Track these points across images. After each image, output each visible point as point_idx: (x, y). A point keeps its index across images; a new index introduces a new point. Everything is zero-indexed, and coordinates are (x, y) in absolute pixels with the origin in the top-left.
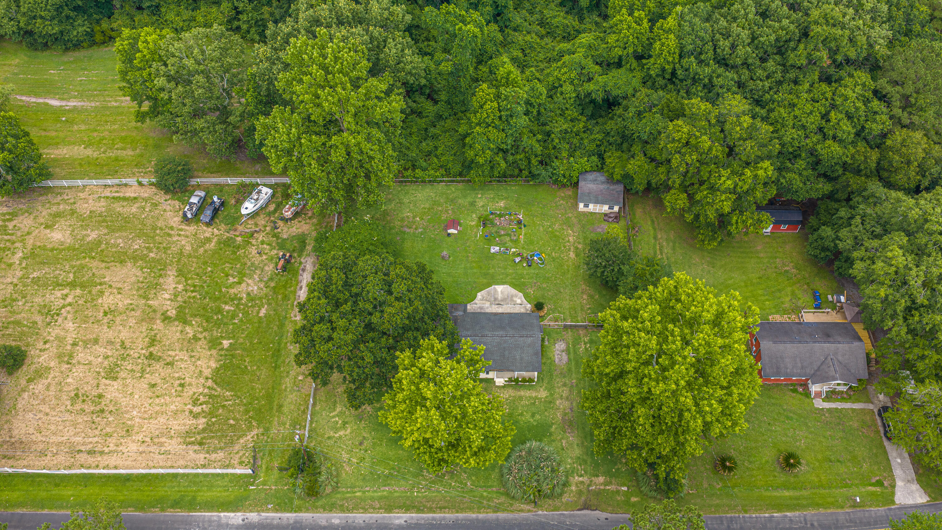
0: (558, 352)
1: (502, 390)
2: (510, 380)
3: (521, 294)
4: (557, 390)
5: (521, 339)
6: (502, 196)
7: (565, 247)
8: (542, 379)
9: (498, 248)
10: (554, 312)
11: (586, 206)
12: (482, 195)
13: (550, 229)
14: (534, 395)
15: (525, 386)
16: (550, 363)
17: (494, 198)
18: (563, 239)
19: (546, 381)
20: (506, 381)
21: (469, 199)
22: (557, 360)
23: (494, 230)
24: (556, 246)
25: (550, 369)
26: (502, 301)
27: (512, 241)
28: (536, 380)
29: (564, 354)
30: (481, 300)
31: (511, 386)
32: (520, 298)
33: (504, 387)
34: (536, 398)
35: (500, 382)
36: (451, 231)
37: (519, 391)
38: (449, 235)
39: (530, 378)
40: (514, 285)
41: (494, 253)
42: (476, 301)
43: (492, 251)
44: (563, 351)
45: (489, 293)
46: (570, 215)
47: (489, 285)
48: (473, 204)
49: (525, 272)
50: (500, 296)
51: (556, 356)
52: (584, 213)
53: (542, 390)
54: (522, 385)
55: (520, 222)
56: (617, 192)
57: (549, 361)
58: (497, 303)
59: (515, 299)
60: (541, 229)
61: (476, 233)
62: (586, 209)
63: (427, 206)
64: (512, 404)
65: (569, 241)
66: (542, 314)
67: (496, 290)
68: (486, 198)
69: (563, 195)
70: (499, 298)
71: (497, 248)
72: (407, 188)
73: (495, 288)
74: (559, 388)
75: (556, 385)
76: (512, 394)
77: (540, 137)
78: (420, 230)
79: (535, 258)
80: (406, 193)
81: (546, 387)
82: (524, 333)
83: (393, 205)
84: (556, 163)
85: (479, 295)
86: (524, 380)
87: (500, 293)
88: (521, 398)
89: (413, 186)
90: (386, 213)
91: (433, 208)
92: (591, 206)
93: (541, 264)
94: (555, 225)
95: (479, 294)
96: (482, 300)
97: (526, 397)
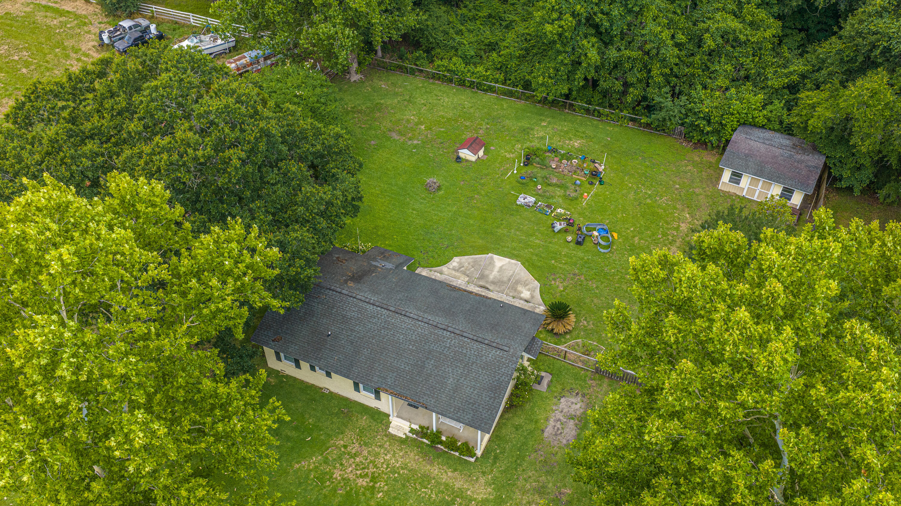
0: (559, 416)
1: (396, 448)
2: (423, 432)
3: (537, 284)
4: (518, 495)
5: (476, 345)
6: (583, 133)
7: (665, 235)
8: (496, 458)
9: (533, 199)
10: (588, 336)
11: (736, 178)
12: (549, 123)
13: (648, 201)
14: (458, 485)
15: (450, 457)
16: (531, 432)
17: (567, 132)
18: (668, 223)
19: (502, 465)
20: (412, 431)
21: (524, 124)
22: (549, 430)
23: (541, 173)
24: (648, 228)
25: (524, 444)
26: (493, 283)
27: (566, 197)
28: (479, 453)
29: (571, 423)
30: (454, 269)
31: (420, 445)
32: (532, 290)
33: (403, 441)
34: (460, 494)
35: (399, 428)
36: (465, 154)
37: (431, 463)
38: (458, 159)
39: (466, 444)
40: (529, 265)
41: (521, 206)
42: (444, 268)
43: (521, 200)
44: (572, 417)
45: (475, 263)
46: (698, 191)
47: (484, 250)
48: (526, 131)
49: (565, 251)
50: (493, 274)
51: (552, 423)
52: (727, 195)
53: (482, 480)
54: (441, 454)
55: (595, 174)
56: (807, 166)
57: (532, 426)
58: (481, 283)
59: (520, 288)
60: (631, 196)
61: (507, 170)
62: (732, 188)
63: (450, 115)
64: (399, 485)
65: (677, 228)
66: (560, 328)
67: (491, 263)
68: (553, 129)
69: (697, 158)
70: (491, 277)
71: (531, 199)
72: (433, 87)
73: (492, 258)
74: (524, 492)
75: (520, 483)
76: (412, 465)
77: (681, 38)
78: (415, 142)
79: (596, 233)
80: (426, 92)
81: (495, 479)
82: (489, 337)
83: (396, 101)
84: (699, 92)
85: (455, 262)
86: (452, 444)
87: (496, 269)
88: (426, 479)
89: (445, 87)
90: (378, 107)
91: (456, 121)
92: (745, 181)
93: (604, 247)
94: (661, 196)
95: (456, 259)
96: (457, 271)
97: (438, 483)
